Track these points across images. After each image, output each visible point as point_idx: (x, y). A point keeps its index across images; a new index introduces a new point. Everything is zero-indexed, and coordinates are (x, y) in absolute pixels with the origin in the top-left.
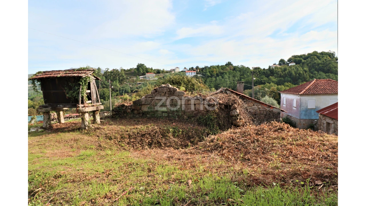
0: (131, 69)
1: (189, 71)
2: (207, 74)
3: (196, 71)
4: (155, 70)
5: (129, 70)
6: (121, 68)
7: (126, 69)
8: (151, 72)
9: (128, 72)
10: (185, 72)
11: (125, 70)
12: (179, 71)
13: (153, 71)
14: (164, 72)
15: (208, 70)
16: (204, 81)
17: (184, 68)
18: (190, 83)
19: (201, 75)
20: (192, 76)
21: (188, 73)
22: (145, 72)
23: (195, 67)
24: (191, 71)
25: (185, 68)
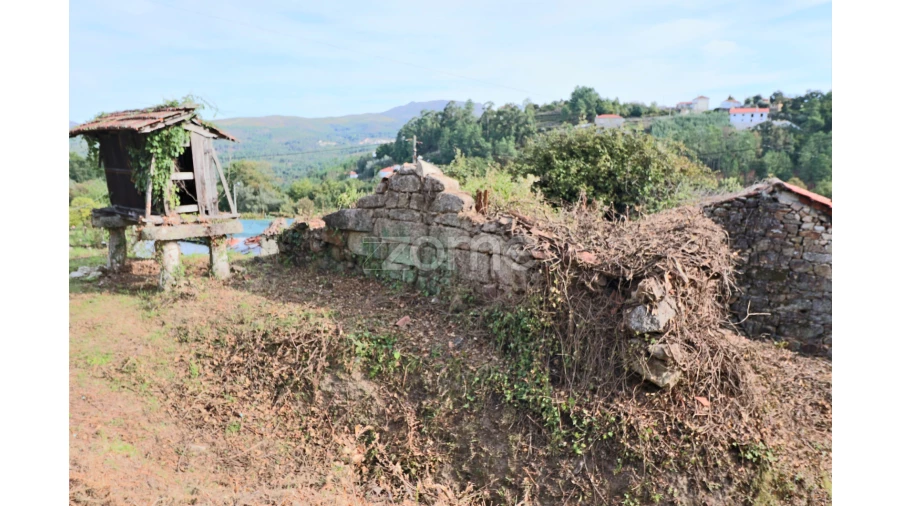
0: (555, 103)
1: (742, 107)
2: (814, 121)
3: (771, 110)
4: (625, 106)
5: (549, 108)
6: (527, 100)
7: (541, 104)
8: (611, 113)
9: (544, 111)
10: (726, 113)
11: (536, 107)
12: (705, 110)
13: (620, 108)
14: (654, 112)
15: (819, 104)
16: (797, 141)
17: (727, 98)
19: (788, 123)
20: (752, 125)
21: (739, 116)
22: (595, 112)
23: (766, 96)
24: (752, 107)
25: (730, 98)
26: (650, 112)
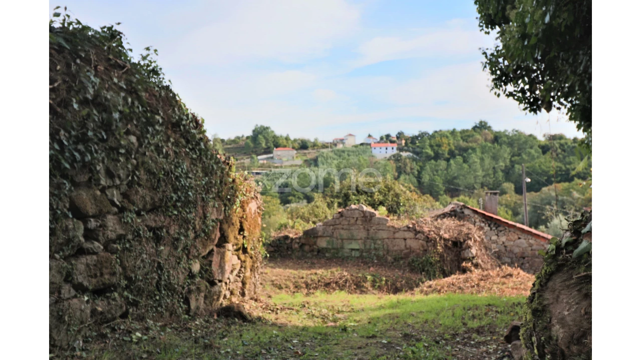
0: (238, 138)
1: (379, 142)
2: (427, 153)
3: (398, 144)
4: (295, 140)
5: (234, 141)
6: (215, 135)
7: (226, 138)
8: (285, 146)
9: (230, 144)
10: (369, 147)
11: (223, 141)
12: (353, 144)
13: (292, 143)
14: (318, 146)
15: (428, 141)
16: (419, 168)
17: (367, 135)
18: (392, 192)
19: (411, 154)
20: (388, 156)
21: (378, 149)
22: (272, 146)
23: (394, 135)
24: (386, 142)
25: (370, 136)
26: (315, 145)
